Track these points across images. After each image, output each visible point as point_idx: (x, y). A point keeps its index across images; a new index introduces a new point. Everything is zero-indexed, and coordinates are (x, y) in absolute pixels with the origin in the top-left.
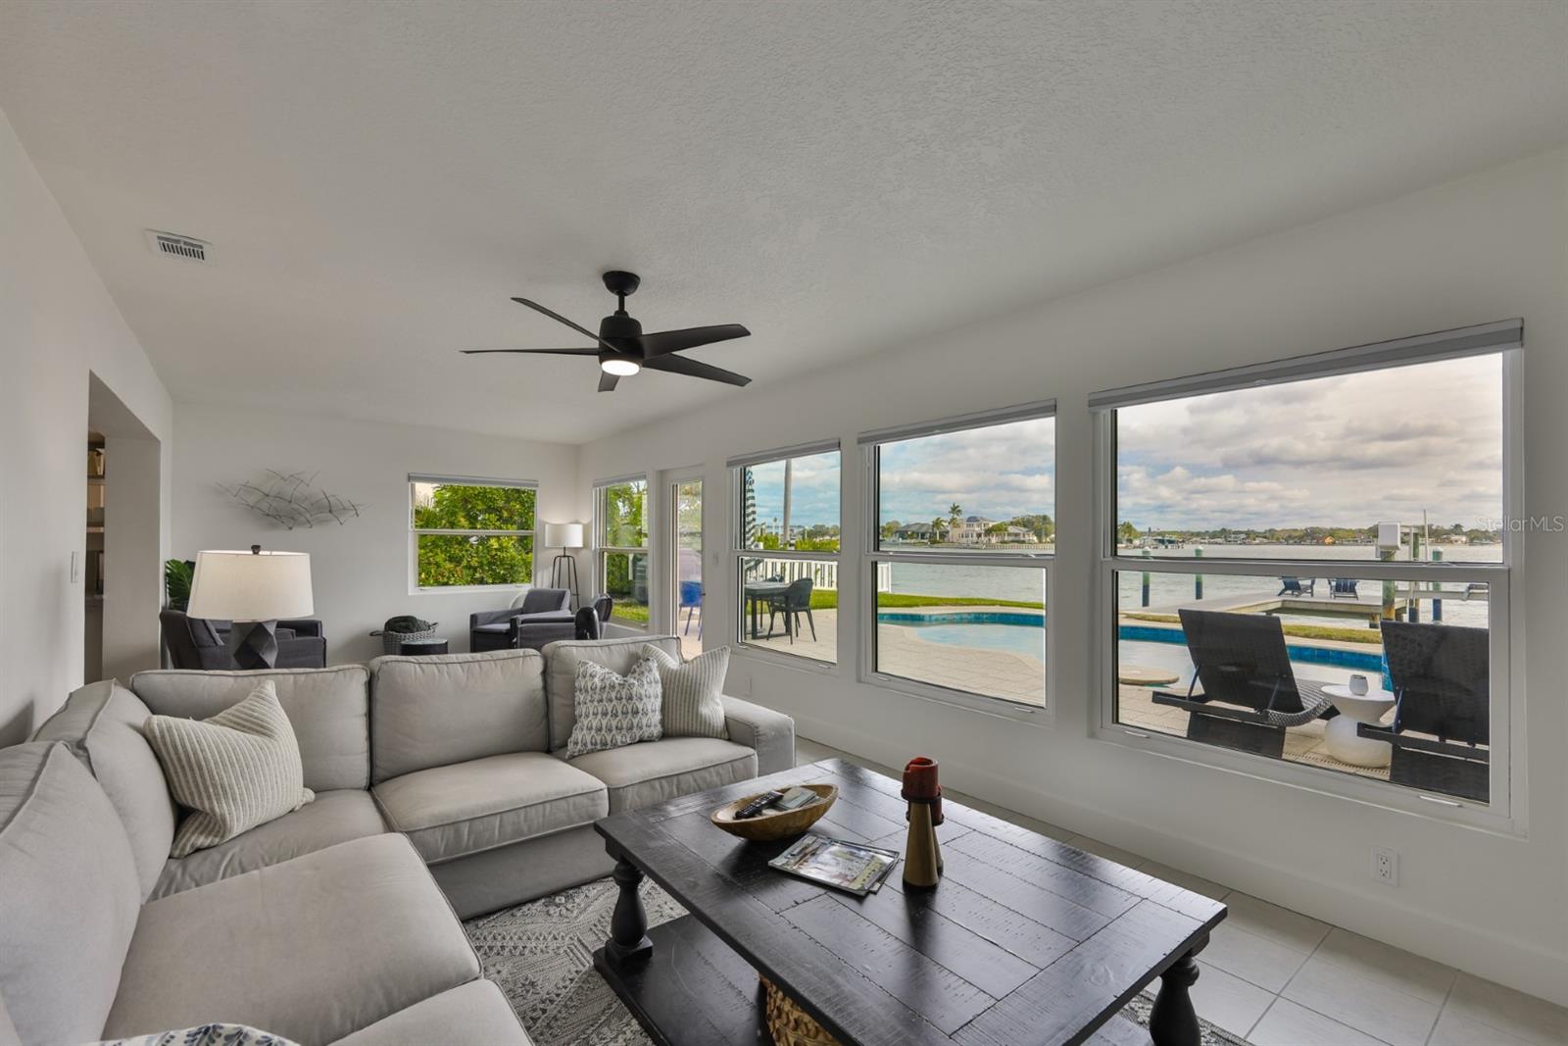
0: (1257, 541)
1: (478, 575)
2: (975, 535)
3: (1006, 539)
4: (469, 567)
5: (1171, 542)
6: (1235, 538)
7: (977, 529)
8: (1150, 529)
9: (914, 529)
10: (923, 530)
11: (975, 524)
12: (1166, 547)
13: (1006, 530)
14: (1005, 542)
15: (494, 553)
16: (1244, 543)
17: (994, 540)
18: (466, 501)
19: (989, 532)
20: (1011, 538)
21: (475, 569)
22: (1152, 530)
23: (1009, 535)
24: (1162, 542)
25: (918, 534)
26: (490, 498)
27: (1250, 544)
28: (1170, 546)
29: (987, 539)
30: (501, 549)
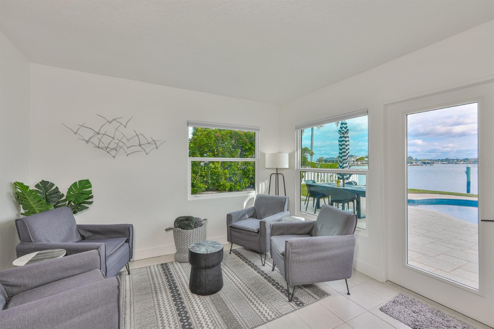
0: (462, 163)
1: (205, 179)
2: (352, 162)
3: (364, 162)
4: (201, 176)
5: (428, 163)
6: (452, 162)
7: (353, 159)
8: (416, 159)
9: (330, 159)
10: (333, 160)
11: (352, 158)
12: (426, 165)
13: (364, 159)
14: (364, 164)
15: (212, 170)
16: (456, 164)
17: (359, 163)
18: (201, 147)
19: (357, 160)
20: (366, 162)
21: (204, 177)
22: (417, 159)
23: (365, 161)
24: (425, 163)
25: (331, 161)
26: (210, 146)
27: (459, 164)
28: (428, 165)
29: (357, 162)
30: (216, 168)
